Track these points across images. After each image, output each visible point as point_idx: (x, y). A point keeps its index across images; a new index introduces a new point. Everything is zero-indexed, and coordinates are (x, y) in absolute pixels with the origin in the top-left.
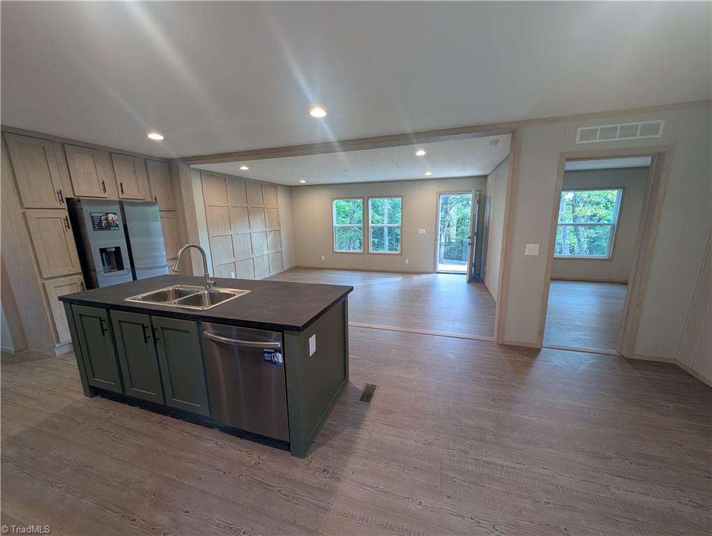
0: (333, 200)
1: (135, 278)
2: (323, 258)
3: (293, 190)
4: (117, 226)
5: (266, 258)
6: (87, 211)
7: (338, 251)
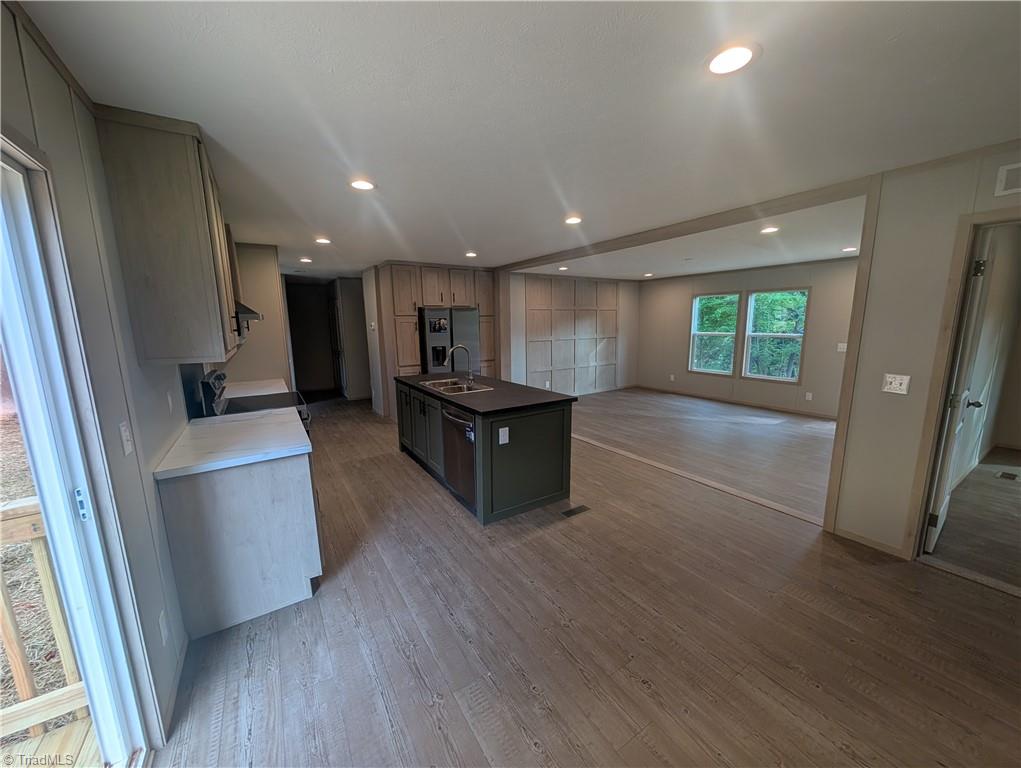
0: (695, 296)
1: (453, 370)
2: (672, 378)
3: (641, 286)
4: (446, 329)
5: (592, 370)
6: (427, 315)
7: (695, 369)
